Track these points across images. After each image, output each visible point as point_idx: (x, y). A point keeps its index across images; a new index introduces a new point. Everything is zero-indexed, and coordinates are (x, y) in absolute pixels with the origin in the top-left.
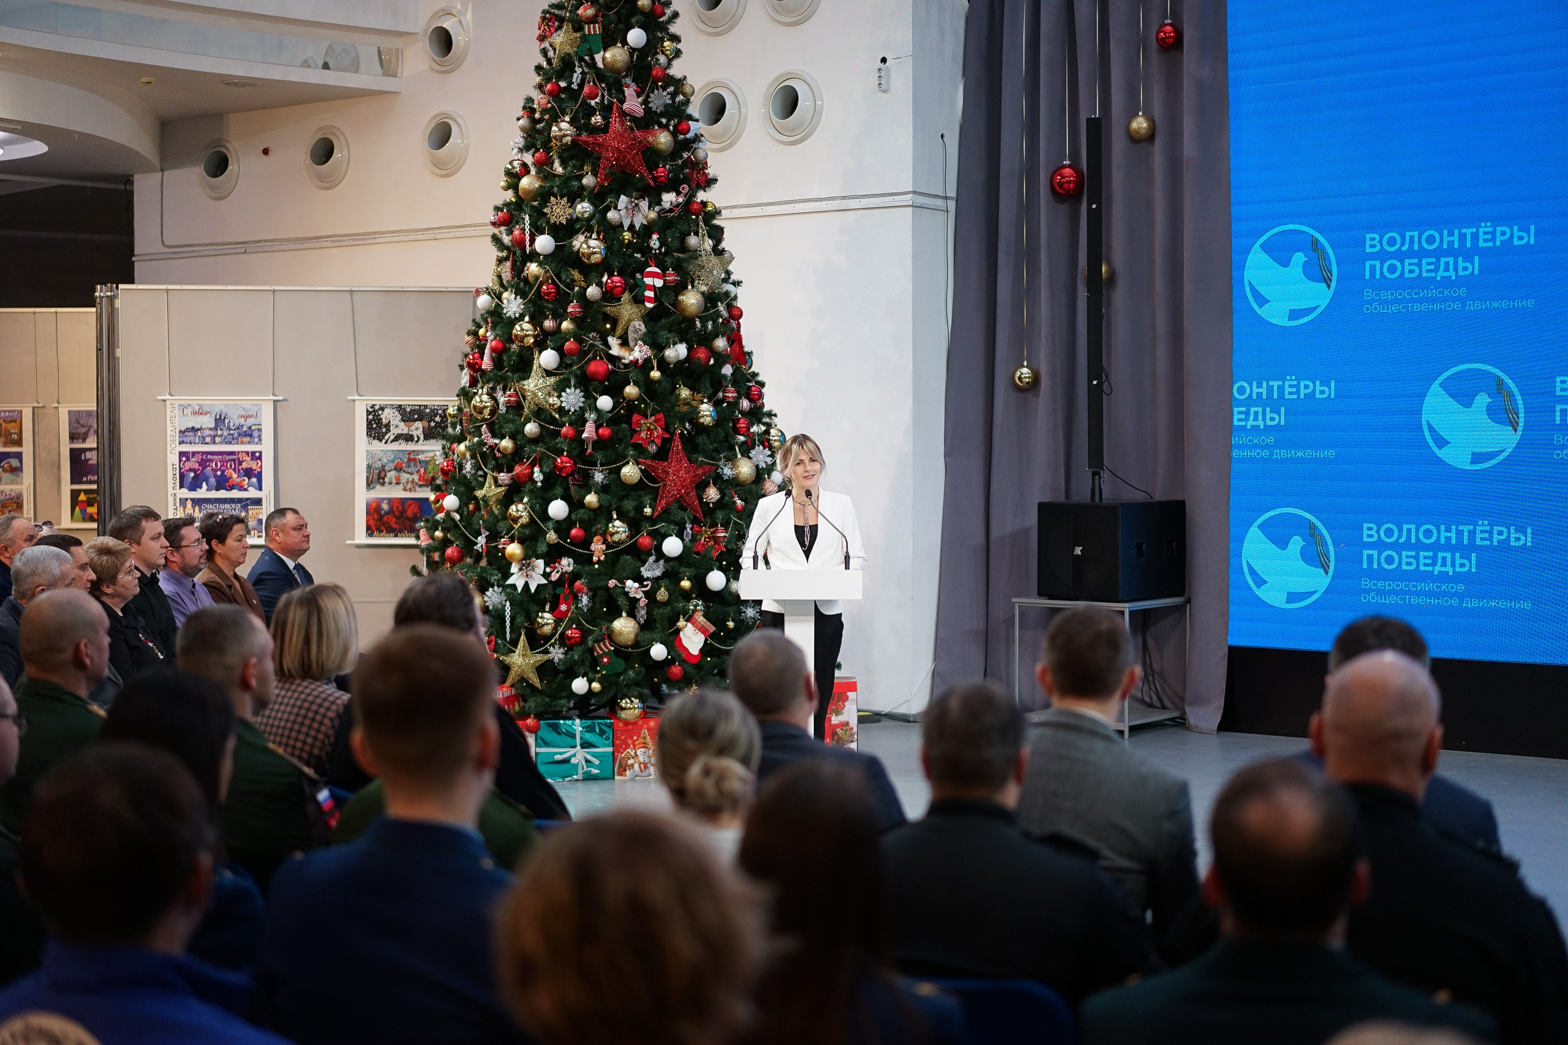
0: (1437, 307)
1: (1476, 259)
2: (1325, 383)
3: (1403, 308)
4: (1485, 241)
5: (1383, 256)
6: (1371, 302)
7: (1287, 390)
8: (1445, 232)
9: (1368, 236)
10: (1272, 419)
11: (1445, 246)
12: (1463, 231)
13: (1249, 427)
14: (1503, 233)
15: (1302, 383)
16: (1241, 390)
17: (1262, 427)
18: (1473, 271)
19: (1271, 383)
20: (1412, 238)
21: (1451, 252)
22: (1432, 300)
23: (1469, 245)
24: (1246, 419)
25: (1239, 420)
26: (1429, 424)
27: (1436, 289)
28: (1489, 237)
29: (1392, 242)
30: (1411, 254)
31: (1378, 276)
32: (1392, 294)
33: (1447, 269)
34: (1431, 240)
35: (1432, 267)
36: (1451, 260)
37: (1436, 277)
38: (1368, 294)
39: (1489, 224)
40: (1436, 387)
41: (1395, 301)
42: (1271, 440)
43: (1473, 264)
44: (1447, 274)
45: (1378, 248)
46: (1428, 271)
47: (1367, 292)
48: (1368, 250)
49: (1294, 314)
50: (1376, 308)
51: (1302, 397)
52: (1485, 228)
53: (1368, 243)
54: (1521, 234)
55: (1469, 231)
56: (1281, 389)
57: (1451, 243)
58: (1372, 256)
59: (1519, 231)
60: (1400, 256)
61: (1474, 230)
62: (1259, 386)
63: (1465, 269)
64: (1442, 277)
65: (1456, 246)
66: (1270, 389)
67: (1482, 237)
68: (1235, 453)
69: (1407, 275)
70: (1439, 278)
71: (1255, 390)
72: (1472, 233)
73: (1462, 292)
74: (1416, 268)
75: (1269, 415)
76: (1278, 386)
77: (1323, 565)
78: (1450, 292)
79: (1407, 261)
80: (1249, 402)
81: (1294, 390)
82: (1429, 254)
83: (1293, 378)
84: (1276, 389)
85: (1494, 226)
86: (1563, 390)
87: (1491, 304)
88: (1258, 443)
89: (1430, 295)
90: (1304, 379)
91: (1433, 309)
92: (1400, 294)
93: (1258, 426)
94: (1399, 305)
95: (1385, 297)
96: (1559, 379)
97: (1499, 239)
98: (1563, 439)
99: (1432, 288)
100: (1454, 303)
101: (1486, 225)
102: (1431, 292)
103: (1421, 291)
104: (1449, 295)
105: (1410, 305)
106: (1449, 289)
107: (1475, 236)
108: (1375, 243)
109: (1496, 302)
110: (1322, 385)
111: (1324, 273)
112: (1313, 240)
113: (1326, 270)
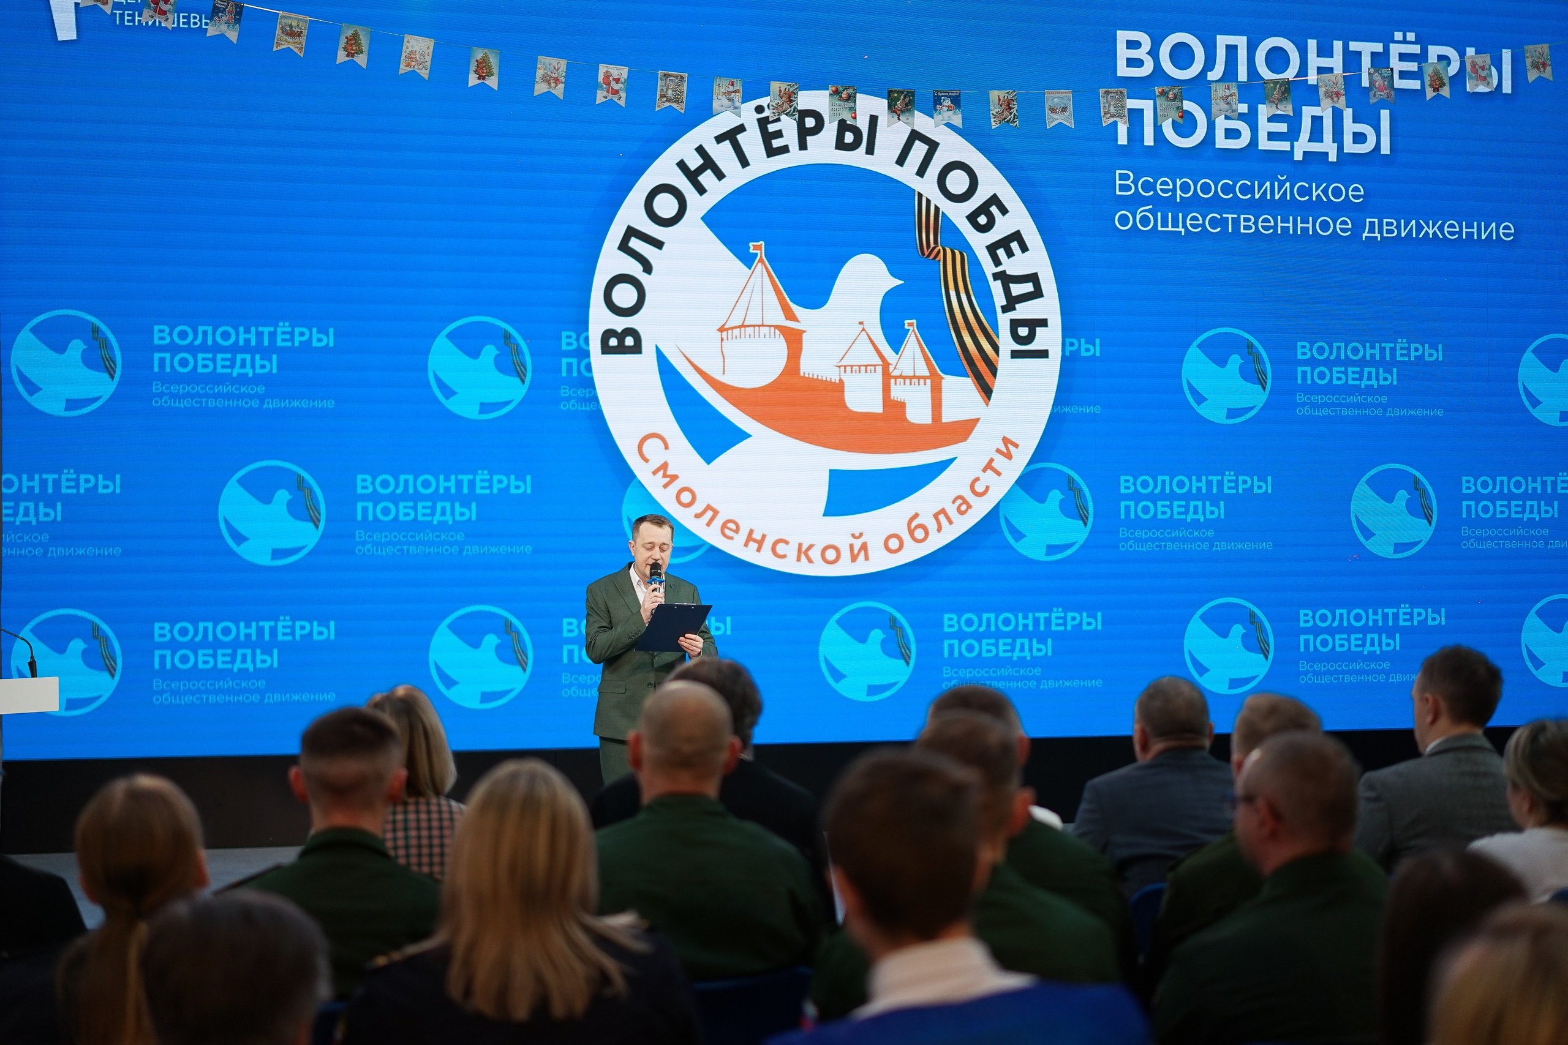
0: (232, 404)
1: (275, 357)
2: (109, 478)
3: (197, 403)
4: (283, 340)
5: (173, 349)
6: (159, 396)
7: (65, 484)
8: (241, 329)
9: (156, 328)
10: (47, 515)
11: (241, 343)
12: (260, 329)
13: (18, 523)
14: (302, 334)
15: (83, 477)
16: (10, 483)
17: (34, 523)
18: (271, 370)
19: (44, 476)
20: (205, 332)
21: (247, 348)
22: (227, 397)
23: (266, 343)
24: (16, 515)
26: (226, 521)
27: (232, 385)
28: (288, 337)
29: (183, 335)
30: (204, 349)
31: (168, 370)
32: (184, 389)
33: (243, 366)
34: (226, 336)
35: (228, 363)
36: (248, 357)
37: (231, 373)
38: (157, 387)
39: (287, 324)
40: (233, 483)
41: (188, 395)
42: (45, 537)
43: (270, 362)
44: (243, 371)
45: (168, 340)
46: (223, 367)
47: (157, 385)
48: (157, 342)
49: (72, 404)
50: (166, 402)
51: (82, 491)
52: (284, 328)
53: (156, 335)
54: (321, 336)
55: (266, 330)
56: (57, 483)
57: (247, 341)
58: (161, 349)
59: (318, 333)
61: (272, 329)
62: (31, 479)
63: (263, 367)
64: (239, 374)
65: (253, 343)
66: (43, 483)
67: (279, 336)
69: (201, 370)
70: (235, 374)
71: (26, 484)
72: (270, 333)
73: (261, 389)
74: (210, 363)
75: (43, 510)
76: (54, 481)
77: (109, 668)
78: (247, 388)
79: (200, 356)
80: (19, 497)
81: (73, 484)
82: (223, 350)
83: (72, 471)
84: (50, 483)
85: (293, 327)
86: (364, 488)
87: (290, 403)
88: (30, 540)
89: (225, 391)
90: (86, 473)
91: (229, 405)
92: (193, 389)
93: (31, 522)
94: (192, 400)
95: (176, 391)
96: (360, 477)
97: (298, 340)
98: (365, 535)
99: (228, 383)
100: (251, 400)
101: (284, 324)
102: (226, 388)
103: (216, 387)
104: (246, 392)
105: (204, 400)
106: (246, 387)
107: (273, 335)
108: (165, 335)
109: (296, 401)
110: (105, 479)
111: (107, 363)
112: (93, 328)
113: (109, 359)
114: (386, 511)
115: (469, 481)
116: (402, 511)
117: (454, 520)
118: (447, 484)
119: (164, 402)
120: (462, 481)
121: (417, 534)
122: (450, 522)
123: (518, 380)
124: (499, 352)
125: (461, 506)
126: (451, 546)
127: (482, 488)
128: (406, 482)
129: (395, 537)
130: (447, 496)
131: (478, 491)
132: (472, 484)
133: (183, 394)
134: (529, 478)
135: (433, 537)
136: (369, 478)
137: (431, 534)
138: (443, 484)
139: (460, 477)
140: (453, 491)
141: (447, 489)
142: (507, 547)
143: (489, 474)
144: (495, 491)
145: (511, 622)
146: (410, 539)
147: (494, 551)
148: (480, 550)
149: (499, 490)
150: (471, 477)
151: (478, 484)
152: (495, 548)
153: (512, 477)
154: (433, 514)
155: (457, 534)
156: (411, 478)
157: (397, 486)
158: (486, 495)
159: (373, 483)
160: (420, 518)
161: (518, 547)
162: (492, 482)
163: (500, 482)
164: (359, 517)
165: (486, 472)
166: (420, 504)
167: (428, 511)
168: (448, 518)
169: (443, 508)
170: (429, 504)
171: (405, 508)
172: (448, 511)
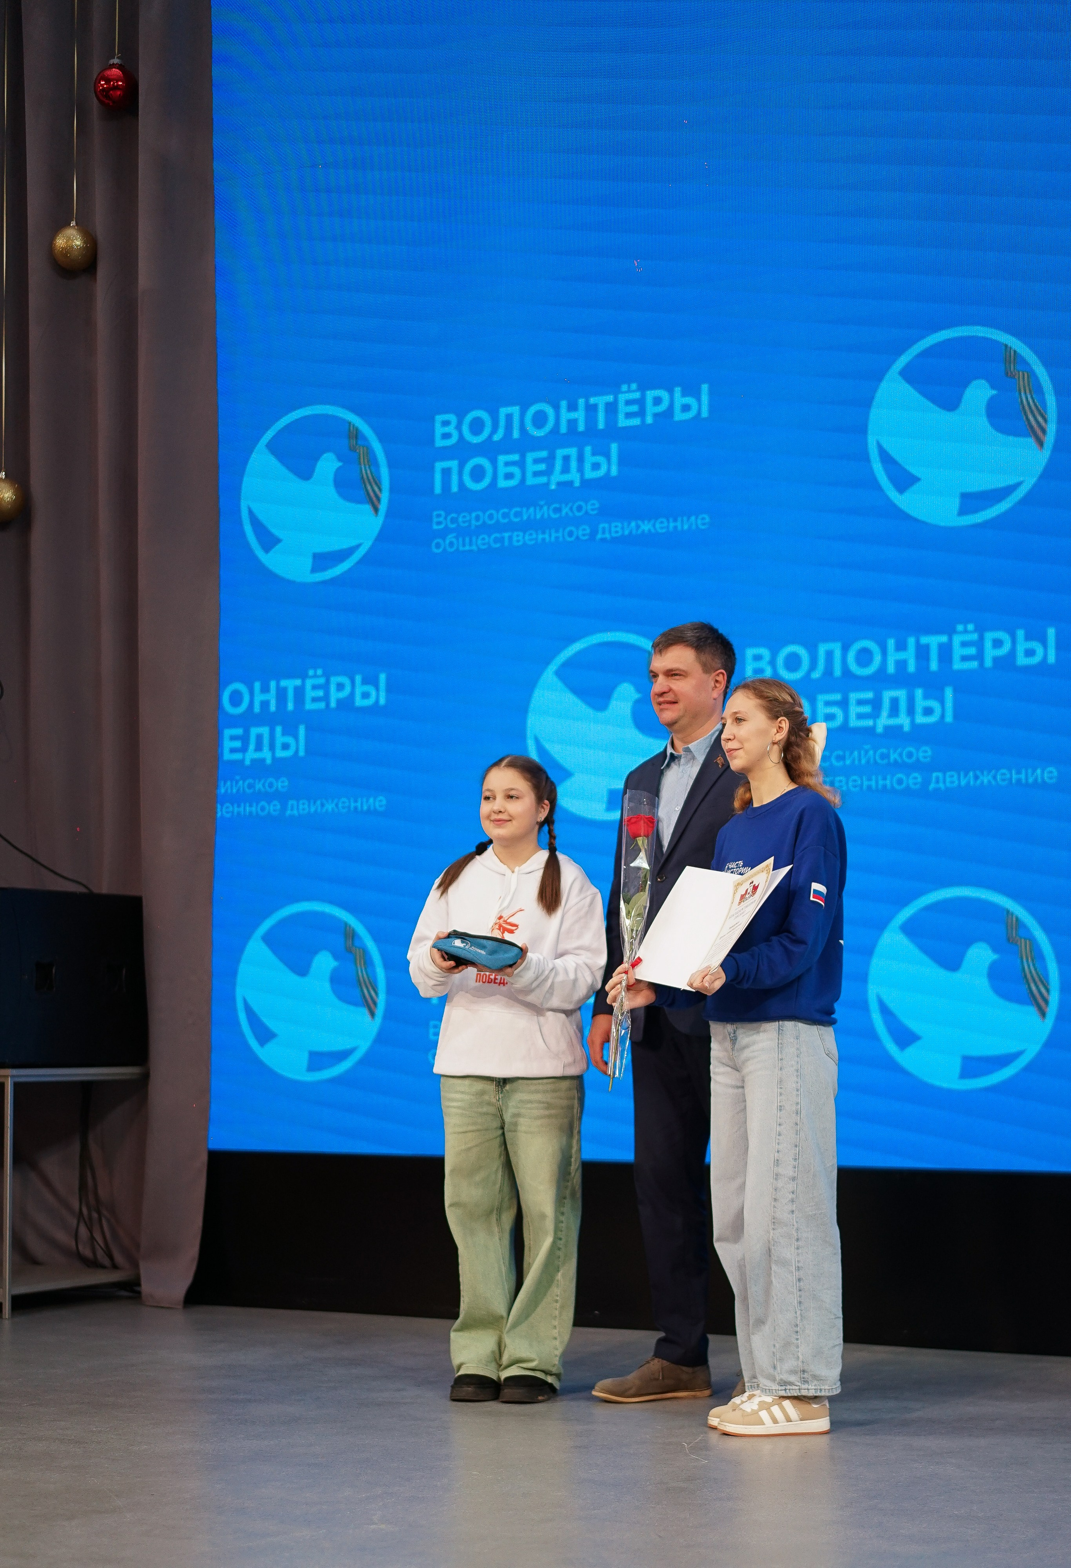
0: (550, 537)
1: (614, 447)
2: (370, 680)
3: (496, 540)
4: (629, 415)
5: (462, 451)
6: (443, 534)
7: (310, 693)
8: (564, 404)
9: (438, 418)
10: (285, 747)
11: (563, 429)
12: (592, 400)
13: (247, 762)
14: (657, 401)
15: (333, 680)
16: (236, 699)
17: (269, 761)
18: (609, 470)
20: (509, 417)
21: (573, 438)
22: (542, 525)
23: (601, 425)
24: (244, 749)
25: (233, 750)
26: (538, 743)
27: (549, 504)
28: (634, 408)
29: (477, 426)
30: (507, 446)
31: (455, 488)
32: (477, 518)
33: (566, 470)
34: (540, 420)
35: (542, 467)
36: (573, 452)
37: (547, 484)
38: (439, 520)
39: (634, 386)
40: (549, 675)
41: (485, 529)
42: (282, 784)
43: (608, 457)
44: (566, 478)
45: (454, 439)
46: (536, 474)
47: (439, 516)
48: (439, 443)
49: (322, 560)
50: (451, 544)
51: (333, 704)
52: (628, 393)
53: (439, 430)
54: (688, 400)
55: (601, 401)
56: (299, 693)
57: (572, 423)
58: (446, 453)
59: (684, 395)
60: (490, 450)
61: (610, 398)
62: (265, 689)
63: (596, 466)
64: (559, 484)
65: (581, 427)
66: (282, 695)
67: (622, 409)
68: (224, 811)
69: (502, 483)
70: (553, 487)
71: (259, 698)
72: (607, 404)
73: (592, 506)
74: (516, 470)
75: (280, 739)
76: (296, 689)
77: (366, 1001)
78: (571, 509)
79: (502, 459)
80: (248, 720)
81: (320, 693)
82: (536, 444)
83: (319, 672)
84: (291, 694)
85: (643, 388)
87: (638, 527)
88: (263, 790)
89: (538, 516)
90: (337, 674)
91: (544, 539)
92: (491, 517)
93: (263, 760)
94: (489, 536)
95: (466, 524)
96: (750, 653)
97: (651, 410)
99: (542, 503)
100: (577, 529)
101: (629, 387)
102: (540, 509)
103: (524, 510)
104: (570, 514)
105: (506, 535)
106: (570, 505)
107: (611, 409)
108: (451, 429)
109: (646, 522)
110: (365, 682)
111: (369, 488)
112: (350, 429)
113: (372, 480)
115: (941, 646)
116: (822, 711)
117: (913, 722)
118: (901, 656)
119: (449, 544)
120: (927, 647)
121: (848, 753)
122: (907, 728)
123: (1031, 441)
124: (994, 392)
125: (926, 697)
126: (908, 776)
127: (964, 658)
128: (829, 655)
130: (901, 679)
131: (958, 665)
132: (945, 652)
133: (477, 527)
134: (1051, 632)
135: (875, 757)
136: (765, 652)
137: (871, 753)
138: (893, 656)
139: (924, 640)
140: (911, 667)
141: (901, 665)
142: (1010, 770)
143: (976, 630)
144: (988, 663)
145: (1017, 919)
147: (986, 781)
148: (959, 779)
149: (996, 660)
150: (944, 639)
151: (958, 652)
152: (988, 774)
153: (1020, 634)
154: (875, 715)
155: (918, 750)
156: (836, 648)
157: (813, 666)
158: (971, 672)
159: (772, 662)
160: (854, 723)
161: (1030, 771)
162: (983, 646)
163: (998, 643)
165: (970, 627)
166: (854, 696)
167: (867, 709)
168: (903, 721)
169: (895, 702)
170: (869, 695)
171: (828, 704)
172: (903, 705)
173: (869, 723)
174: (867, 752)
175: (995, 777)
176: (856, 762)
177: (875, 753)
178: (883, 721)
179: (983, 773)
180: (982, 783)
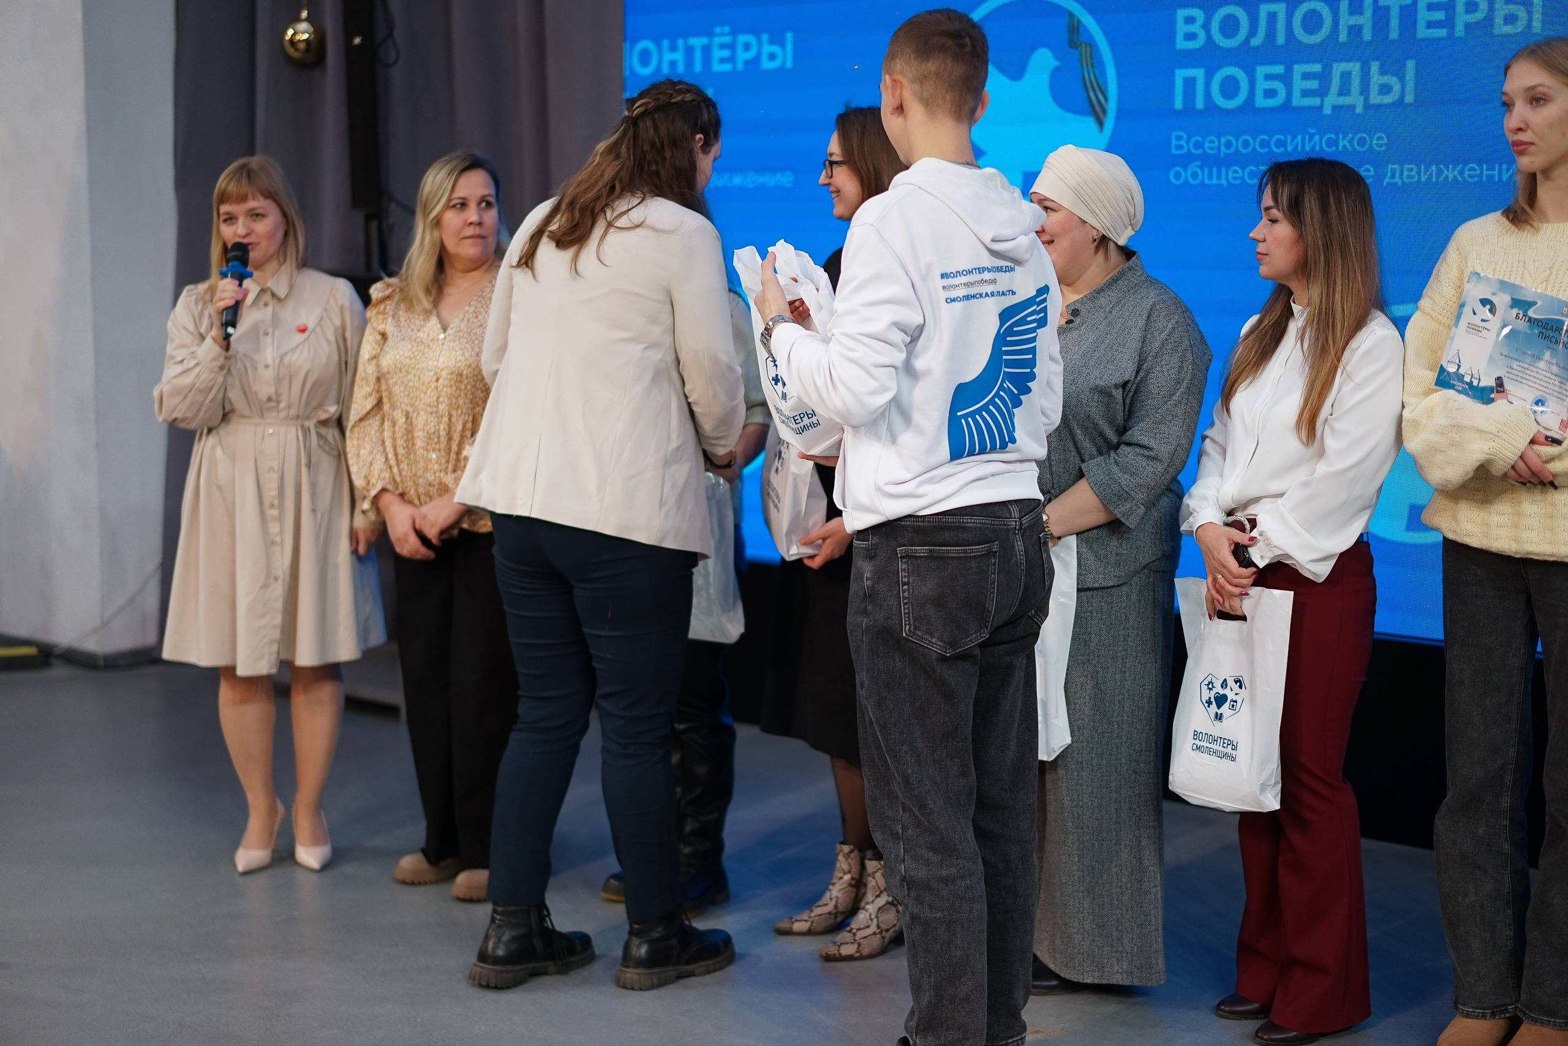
2: (777, 39)
7: (718, 54)
15: (741, 39)
16: (644, 58)
19: (690, 41)
51: (740, 66)
56: (707, 50)
62: (673, 48)
66: (689, 51)
71: (667, 56)
81: (726, 53)
83: (726, 29)
84: (698, 55)
86: (1190, 36)
90: (744, 31)
96: (1181, 13)
98: (1188, 142)
110: (772, 42)
114: (1230, 88)
116: (1262, 85)
117: (1367, 105)
118: (1356, 20)
121: (1289, 138)
122: (1359, 110)
125: (1383, 72)
127: (1430, 25)
128: (1272, 17)
129: (1246, 144)
130: (1355, 48)
131: (1422, 32)
132: (1408, 16)
135: (1321, 143)
136: (1198, 14)
137: (1317, 137)
138: (1346, 20)
140: (1367, 36)
141: (1355, 31)
142: (1480, 164)
144: (1460, 30)
146: (1274, 149)
147: (1451, 176)
148: (1419, 173)
149: (1468, 26)
151: (1423, 16)
152: (1454, 170)
154: (1322, 92)
155: (1371, 137)
156: (1280, 9)
157: (1253, 31)
158: (1438, 41)
159: (1206, 26)
160: (1297, 101)
161: (1504, 167)
162: (1454, 8)
163: (1471, 6)
164: (1178, 105)
166: (1299, 69)
167: (1314, 84)
168: (1355, 99)
169: (1346, 76)
170: (1317, 68)
171: (1269, 77)
172: (1356, 81)
173: (1315, 101)
174: (1311, 137)
175: (1461, 173)
176: (1299, 149)
177: (1321, 140)
178: (1332, 99)
179: (1448, 170)
180: (1447, 177)
